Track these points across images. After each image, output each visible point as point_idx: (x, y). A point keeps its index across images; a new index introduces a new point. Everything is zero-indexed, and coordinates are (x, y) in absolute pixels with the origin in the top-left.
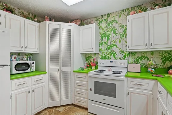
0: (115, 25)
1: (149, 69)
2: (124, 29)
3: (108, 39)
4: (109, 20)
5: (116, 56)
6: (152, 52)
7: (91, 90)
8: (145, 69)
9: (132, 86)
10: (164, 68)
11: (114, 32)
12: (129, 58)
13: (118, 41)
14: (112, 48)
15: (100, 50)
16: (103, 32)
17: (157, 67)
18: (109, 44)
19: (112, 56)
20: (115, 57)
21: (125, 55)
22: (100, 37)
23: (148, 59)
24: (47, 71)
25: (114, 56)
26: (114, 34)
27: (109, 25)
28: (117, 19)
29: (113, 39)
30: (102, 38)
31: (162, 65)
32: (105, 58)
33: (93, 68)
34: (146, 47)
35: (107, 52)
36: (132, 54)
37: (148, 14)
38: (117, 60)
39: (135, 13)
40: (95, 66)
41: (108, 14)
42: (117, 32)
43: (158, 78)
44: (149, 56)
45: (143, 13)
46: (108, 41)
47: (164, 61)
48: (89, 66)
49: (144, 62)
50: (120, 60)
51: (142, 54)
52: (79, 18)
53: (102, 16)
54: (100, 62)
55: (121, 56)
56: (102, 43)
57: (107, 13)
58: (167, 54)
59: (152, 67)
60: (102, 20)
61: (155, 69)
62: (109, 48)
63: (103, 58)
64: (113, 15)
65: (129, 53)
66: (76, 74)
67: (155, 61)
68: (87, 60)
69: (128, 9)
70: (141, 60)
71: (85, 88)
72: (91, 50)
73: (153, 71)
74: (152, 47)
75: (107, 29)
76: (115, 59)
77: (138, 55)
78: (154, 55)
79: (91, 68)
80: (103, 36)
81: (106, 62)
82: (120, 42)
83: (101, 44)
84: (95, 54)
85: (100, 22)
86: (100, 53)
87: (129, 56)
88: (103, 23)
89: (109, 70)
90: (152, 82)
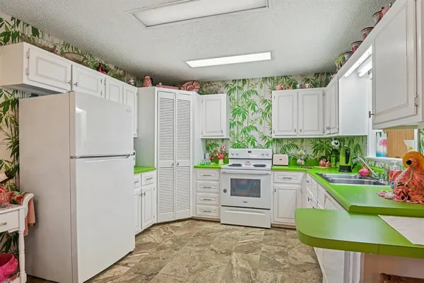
0: (253, 97)
1: (299, 161)
2: (267, 105)
3: (244, 118)
4: (245, 89)
5: (256, 144)
6: (302, 139)
7: (225, 191)
8: (293, 161)
9: (280, 181)
10: (316, 159)
11: (253, 108)
12: (274, 147)
13: (258, 122)
14: (249, 130)
15: (231, 133)
16: (237, 107)
17: (307, 158)
18: (245, 124)
19: (250, 144)
20: (254, 145)
21: (268, 143)
22: (232, 114)
23: (297, 148)
24: (156, 166)
25: (253, 143)
26: (253, 111)
27: (244, 96)
28: (257, 89)
29: (251, 118)
30: (234, 115)
31: (313, 155)
32: (238, 147)
33: (221, 161)
34: (296, 134)
35: (242, 138)
36: (278, 140)
37: (298, 93)
38: (257, 149)
39: (282, 89)
40: (224, 159)
41: (244, 80)
42: (256, 109)
43: (307, 169)
44: (298, 143)
45: (291, 91)
46: (243, 120)
47: (316, 151)
48: (214, 159)
49: (293, 151)
50: (261, 149)
51: (290, 142)
52: (196, 79)
53: (234, 81)
54: (232, 152)
55: (263, 143)
56: (235, 123)
57: (242, 78)
58: (318, 142)
59: (302, 158)
60: (235, 88)
61: (305, 160)
62: (245, 132)
63: (235, 146)
64: (252, 82)
65: (274, 139)
66: (198, 171)
67: (305, 151)
68: (207, 149)
69: (273, 78)
70: (289, 148)
71: (216, 191)
72: (220, 134)
73: (303, 163)
74: (301, 133)
75: (243, 103)
76: (255, 147)
77: (285, 143)
78: (304, 143)
79: (217, 163)
80: (235, 112)
81: (242, 153)
82: (261, 123)
83: (232, 125)
84: (223, 140)
85: (231, 90)
86: (231, 139)
87: (274, 145)
88: (236, 92)
89: (247, 164)
90: (301, 174)
